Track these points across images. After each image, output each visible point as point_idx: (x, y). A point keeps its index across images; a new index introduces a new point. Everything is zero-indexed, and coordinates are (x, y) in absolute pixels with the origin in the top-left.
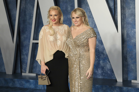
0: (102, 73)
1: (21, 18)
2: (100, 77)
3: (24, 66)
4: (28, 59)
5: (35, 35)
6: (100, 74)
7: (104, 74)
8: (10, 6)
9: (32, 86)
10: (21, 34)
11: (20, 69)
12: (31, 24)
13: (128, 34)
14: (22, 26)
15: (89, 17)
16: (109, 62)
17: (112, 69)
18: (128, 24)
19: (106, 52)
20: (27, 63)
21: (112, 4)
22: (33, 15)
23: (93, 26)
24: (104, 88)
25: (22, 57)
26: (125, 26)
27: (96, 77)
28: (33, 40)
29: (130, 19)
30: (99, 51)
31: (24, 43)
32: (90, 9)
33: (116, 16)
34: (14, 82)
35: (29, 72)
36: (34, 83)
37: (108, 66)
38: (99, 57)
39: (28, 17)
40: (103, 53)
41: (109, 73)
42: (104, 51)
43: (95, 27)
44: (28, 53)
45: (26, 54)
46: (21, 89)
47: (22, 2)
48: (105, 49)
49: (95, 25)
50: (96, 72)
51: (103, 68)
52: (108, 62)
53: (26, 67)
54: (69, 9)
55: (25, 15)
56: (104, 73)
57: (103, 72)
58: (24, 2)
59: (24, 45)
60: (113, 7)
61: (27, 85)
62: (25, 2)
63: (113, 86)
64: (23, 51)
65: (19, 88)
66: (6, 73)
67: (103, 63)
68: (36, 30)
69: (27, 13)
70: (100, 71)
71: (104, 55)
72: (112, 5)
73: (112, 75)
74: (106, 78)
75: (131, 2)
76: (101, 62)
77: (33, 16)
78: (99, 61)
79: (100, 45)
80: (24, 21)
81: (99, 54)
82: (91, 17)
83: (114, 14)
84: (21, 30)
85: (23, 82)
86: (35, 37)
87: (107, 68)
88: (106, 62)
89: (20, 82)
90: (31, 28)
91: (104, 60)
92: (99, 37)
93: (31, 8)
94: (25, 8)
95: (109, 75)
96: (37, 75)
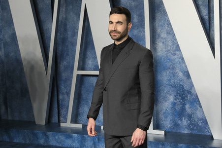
0: (189, 125)
1: (58, 34)
2: (186, 131)
3: (63, 112)
4: (69, 101)
5: (81, 62)
6: (185, 126)
7: (191, 127)
8: (43, 16)
9: (76, 145)
10: (59, 61)
11: (57, 117)
12: (74, 45)
14: (60, 48)
15: (167, 33)
16: (201, 107)
17: (206, 119)
19: (195, 90)
20: (68, 106)
21: (205, 12)
22: (78, 29)
23: (175, 48)
25: (61, 97)
27: (178, 131)
28: (79, 69)
30: (183, 88)
31: (63, 74)
32: (169, 21)
33: (212, 32)
34: (47, 136)
35: (72, 122)
36: (80, 139)
37: (199, 114)
38: (183, 99)
39: (70, 33)
40: (190, 92)
41: (200, 124)
42: (191, 89)
43: (177, 50)
44: (70, 90)
45: (67, 92)
47: (61, 10)
48: (193, 86)
49: (178, 46)
50: (179, 122)
51: (190, 117)
52: (199, 108)
53: (67, 113)
54: (136, 20)
55: (66, 30)
56: (192, 124)
58: (63, 9)
59: (64, 78)
60: (207, 17)
61: (68, 143)
62: (66, 9)
63: (207, 147)
64: (62, 87)
65: (55, 147)
66: (35, 122)
67: (191, 108)
68: (82, 55)
69: (68, 26)
70: (185, 122)
71: (192, 95)
72: (205, 14)
73: (206, 128)
74: (194, 132)
76: (187, 106)
77: (78, 32)
78: (184, 105)
79: (185, 78)
80: (64, 40)
81: (184, 94)
82: (171, 33)
83: (208, 28)
84: (58, 55)
85: (62, 138)
86: (81, 64)
87: (197, 116)
88: (195, 107)
89: (57, 137)
90: (75, 51)
91: (192, 103)
92: (183, 65)
93: (75, 18)
94: (66, 19)
95: (200, 129)
96: (84, 127)
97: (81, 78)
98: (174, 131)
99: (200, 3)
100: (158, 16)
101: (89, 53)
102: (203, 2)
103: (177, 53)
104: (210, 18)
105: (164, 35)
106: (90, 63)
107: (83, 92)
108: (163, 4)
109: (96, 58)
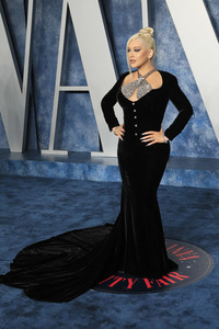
0: (196, 148)
1: (35, 42)
2: (193, 155)
3: (43, 137)
4: (50, 124)
5: (64, 76)
6: (192, 149)
7: (199, 150)
8: (14, 19)
9: (62, 175)
10: (36, 75)
12: (56, 54)
15: (170, 38)
16: (211, 126)
19: (204, 107)
20: (50, 130)
21: (216, 11)
22: (59, 36)
23: (179, 56)
24: (201, 176)
25: (40, 119)
27: (184, 155)
31: (42, 92)
32: (172, 22)
34: (26, 166)
35: (55, 149)
36: (66, 168)
37: (209, 135)
39: (48, 40)
40: (198, 110)
41: (210, 147)
42: (199, 105)
43: (183, 59)
44: (52, 111)
45: (46, 113)
46: (40, 180)
47: (37, 11)
48: (202, 101)
49: (183, 53)
50: (185, 145)
51: (197, 138)
52: (208, 127)
53: (49, 137)
54: (131, 22)
55: (43, 36)
56: (200, 147)
57: (199, 145)
58: (39, 11)
59: (43, 96)
60: (218, 18)
61: (51, 173)
62: (43, 10)
64: (41, 107)
65: (37, 178)
66: (9, 150)
67: (198, 127)
68: (65, 67)
69: (46, 32)
70: (191, 144)
71: (200, 113)
72: (216, 13)
74: (202, 156)
76: (194, 126)
77: (59, 39)
78: (191, 124)
80: (42, 49)
82: (175, 37)
85: (45, 167)
86: (64, 79)
87: (206, 137)
88: (204, 126)
89: (38, 167)
91: (200, 122)
92: (189, 77)
93: (55, 21)
94: (43, 22)
95: (210, 152)
96: (70, 153)
97: (64, 96)
98: (178, 155)
100: (158, 16)
101: (73, 65)
103: (182, 62)
105: (165, 40)
106: (75, 76)
107: (67, 113)
109: (83, 70)
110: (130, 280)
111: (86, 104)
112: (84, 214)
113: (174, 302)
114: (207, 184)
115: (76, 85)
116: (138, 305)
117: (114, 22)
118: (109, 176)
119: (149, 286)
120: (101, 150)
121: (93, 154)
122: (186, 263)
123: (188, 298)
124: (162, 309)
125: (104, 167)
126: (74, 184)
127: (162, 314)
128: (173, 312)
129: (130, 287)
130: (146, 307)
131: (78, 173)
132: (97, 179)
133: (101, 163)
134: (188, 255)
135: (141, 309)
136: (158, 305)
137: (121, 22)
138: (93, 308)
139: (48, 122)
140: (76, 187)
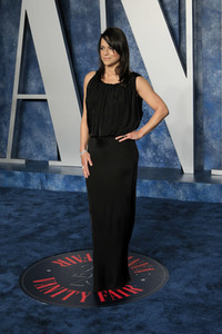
0: (154, 158)
2: (151, 165)
4: (8, 132)
6: (150, 158)
7: (157, 160)
9: (19, 184)
12: (14, 62)
13: (205, 80)
16: (169, 135)
17: (175, 150)
18: (207, 59)
20: (7, 138)
21: (175, 20)
22: (17, 43)
23: (138, 65)
24: (159, 186)
26: (200, 64)
29: (210, 51)
33: (182, 45)
35: (12, 157)
36: (24, 177)
37: (166, 144)
39: (6, 48)
41: (168, 156)
43: (141, 67)
44: (9, 119)
45: (4, 121)
49: (142, 62)
50: (143, 155)
51: (155, 148)
52: (167, 137)
53: (6, 146)
54: (89, 30)
55: (1, 43)
56: (158, 157)
57: (157, 155)
60: (177, 27)
61: (9, 182)
63: (177, 182)
67: (157, 137)
70: (150, 154)
72: (175, 23)
73: (174, 161)
74: (160, 166)
75: (212, 15)
76: (153, 136)
77: (17, 46)
82: (133, 46)
83: (178, 40)
85: (2, 176)
87: (164, 147)
88: (162, 135)
91: (158, 131)
93: (13, 28)
95: (168, 162)
96: (28, 162)
97: (22, 104)
99: (169, 9)
101: (31, 73)
102: (172, 8)
103: (141, 70)
104: (180, 27)
106: (33, 84)
107: (24, 121)
108: (123, 10)
109: (40, 78)
110: (84, 294)
111: (44, 112)
112: (39, 224)
113: (127, 316)
114: (165, 194)
115: (34, 93)
116: (90, 320)
117: (73, 30)
118: (67, 186)
119: (102, 299)
120: (59, 159)
121: (51, 163)
122: (141, 276)
123: (142, 313)
124: (115, 323)
125: (61, 177)
126: (31, 193)
127: (115, 329)
128: (125, 327)
129: (83, 300)
130: (98, 322)
131: (35, 183)
132: (54, 189)
133: (59, 172)
134: (143, 268)
135: (93, 324)
136: (110, 319)
137: (79, 30)
138: (45, 323)
139: (5, 130)
140: (32, 196)
